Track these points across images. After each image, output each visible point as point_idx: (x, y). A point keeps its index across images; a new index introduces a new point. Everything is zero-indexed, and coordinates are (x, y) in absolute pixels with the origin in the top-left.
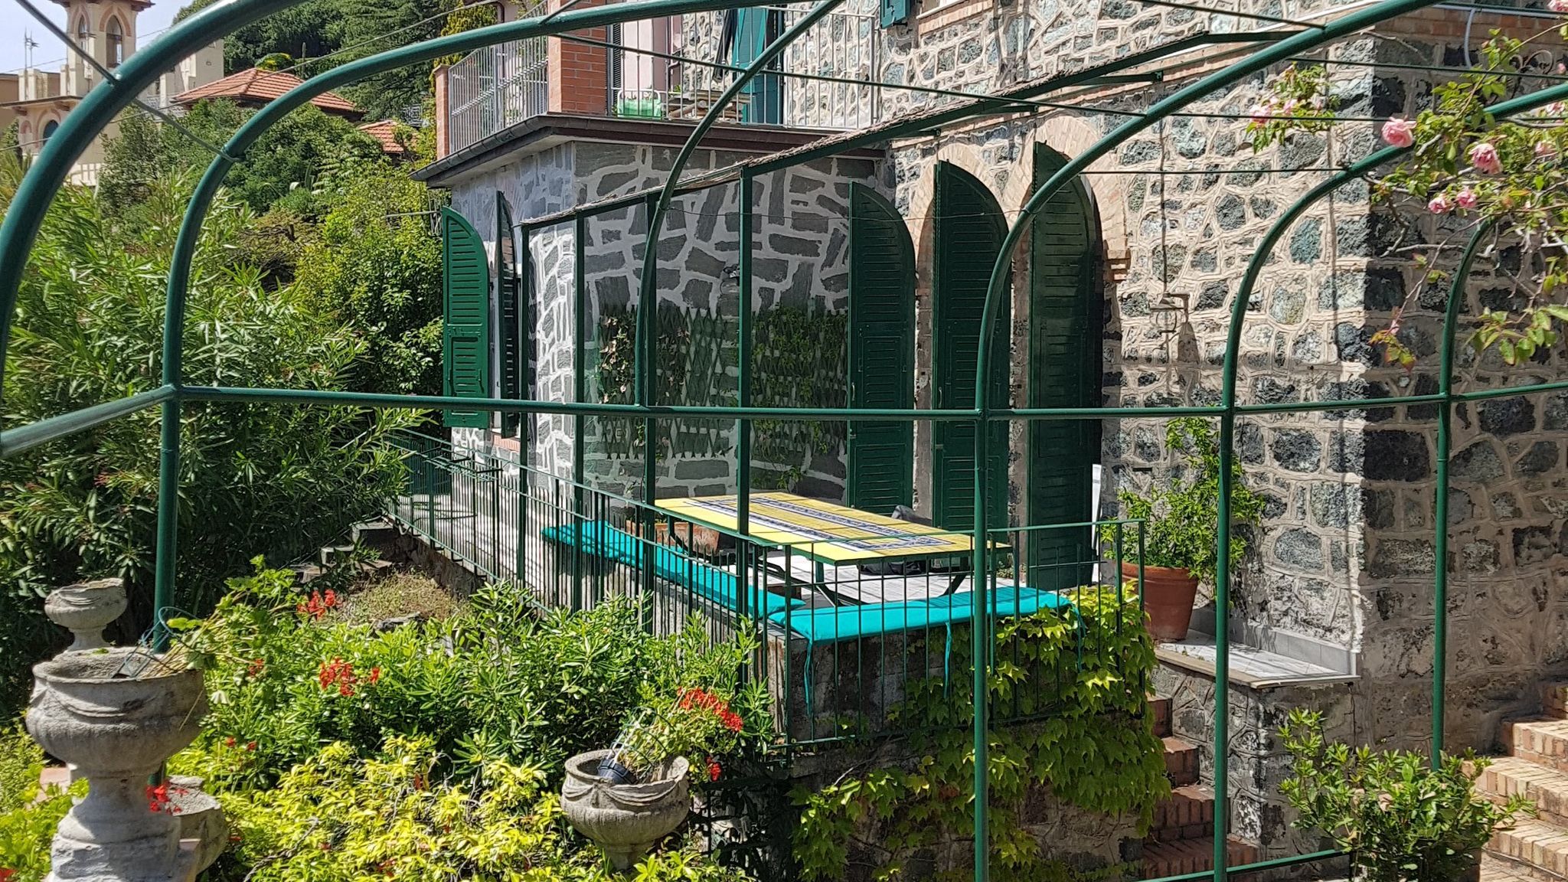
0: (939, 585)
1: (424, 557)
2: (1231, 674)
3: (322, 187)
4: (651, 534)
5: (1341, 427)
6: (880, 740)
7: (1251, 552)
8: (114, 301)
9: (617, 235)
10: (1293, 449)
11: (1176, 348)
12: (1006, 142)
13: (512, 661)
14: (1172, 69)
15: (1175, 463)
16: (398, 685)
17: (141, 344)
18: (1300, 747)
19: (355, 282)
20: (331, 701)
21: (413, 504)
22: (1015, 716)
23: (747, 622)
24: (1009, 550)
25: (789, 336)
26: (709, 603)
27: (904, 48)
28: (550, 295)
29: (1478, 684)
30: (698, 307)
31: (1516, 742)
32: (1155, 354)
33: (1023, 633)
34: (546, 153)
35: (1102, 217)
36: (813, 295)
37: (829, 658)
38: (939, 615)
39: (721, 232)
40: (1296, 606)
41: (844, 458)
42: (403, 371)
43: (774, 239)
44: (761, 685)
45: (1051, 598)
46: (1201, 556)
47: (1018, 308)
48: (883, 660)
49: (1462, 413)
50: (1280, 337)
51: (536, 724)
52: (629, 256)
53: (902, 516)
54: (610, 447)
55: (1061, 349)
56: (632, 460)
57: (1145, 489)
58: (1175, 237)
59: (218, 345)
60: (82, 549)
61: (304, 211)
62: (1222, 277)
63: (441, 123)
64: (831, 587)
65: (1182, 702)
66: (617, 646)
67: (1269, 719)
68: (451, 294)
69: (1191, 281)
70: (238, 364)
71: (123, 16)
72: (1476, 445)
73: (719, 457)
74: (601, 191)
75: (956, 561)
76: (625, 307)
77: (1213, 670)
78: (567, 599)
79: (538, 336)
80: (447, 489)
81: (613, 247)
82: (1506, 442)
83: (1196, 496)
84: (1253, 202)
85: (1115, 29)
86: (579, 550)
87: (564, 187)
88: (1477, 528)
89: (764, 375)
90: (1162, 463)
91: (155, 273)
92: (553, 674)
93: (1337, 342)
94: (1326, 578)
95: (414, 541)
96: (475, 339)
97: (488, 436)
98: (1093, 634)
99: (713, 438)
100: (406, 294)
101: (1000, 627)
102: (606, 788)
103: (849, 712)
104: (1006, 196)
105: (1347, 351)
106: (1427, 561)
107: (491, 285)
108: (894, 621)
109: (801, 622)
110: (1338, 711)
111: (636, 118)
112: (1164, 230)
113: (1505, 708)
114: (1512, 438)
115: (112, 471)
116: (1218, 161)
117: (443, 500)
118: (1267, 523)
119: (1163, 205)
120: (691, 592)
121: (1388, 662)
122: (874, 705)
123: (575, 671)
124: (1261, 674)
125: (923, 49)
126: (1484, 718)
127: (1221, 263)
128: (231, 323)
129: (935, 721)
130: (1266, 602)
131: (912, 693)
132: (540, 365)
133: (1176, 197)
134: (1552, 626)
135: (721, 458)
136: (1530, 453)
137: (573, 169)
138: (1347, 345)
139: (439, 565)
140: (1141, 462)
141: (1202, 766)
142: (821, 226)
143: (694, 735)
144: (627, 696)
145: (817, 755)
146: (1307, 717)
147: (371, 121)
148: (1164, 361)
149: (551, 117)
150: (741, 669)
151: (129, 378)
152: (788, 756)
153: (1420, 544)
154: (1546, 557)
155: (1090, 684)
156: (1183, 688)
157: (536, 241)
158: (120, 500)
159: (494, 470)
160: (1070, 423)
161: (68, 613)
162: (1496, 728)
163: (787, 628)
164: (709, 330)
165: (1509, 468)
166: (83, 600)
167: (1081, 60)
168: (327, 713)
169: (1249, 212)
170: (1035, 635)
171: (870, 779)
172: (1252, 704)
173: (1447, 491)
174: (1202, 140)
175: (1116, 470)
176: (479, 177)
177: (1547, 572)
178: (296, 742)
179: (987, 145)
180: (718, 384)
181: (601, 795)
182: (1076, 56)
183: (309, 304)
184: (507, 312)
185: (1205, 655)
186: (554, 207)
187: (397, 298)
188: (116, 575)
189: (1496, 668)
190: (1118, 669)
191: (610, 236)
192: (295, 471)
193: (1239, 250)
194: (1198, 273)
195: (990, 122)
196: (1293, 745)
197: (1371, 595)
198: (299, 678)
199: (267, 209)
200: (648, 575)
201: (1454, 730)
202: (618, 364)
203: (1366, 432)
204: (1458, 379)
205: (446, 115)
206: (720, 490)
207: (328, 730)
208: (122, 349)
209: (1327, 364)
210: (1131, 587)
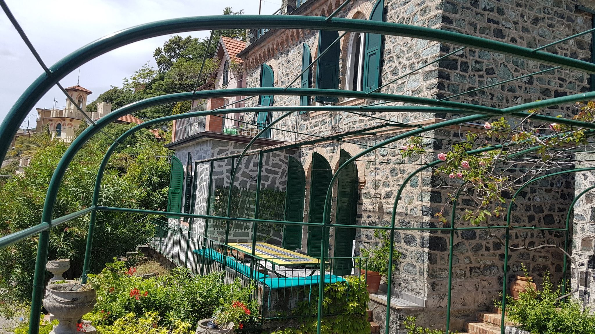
0: (309, 272)
1: (157, 256)
2: (391, 305)
3: (137, 147)
4: (226, 253)
5: (423, 235)
6: (289, 319)
7: (397, 269)
8: (75, 178)
9: (222, 166)
10: (409, 240)
11: (377, 209)
12: (332, 148)
13: (183, 290)
14: (379, 132)
15: (376, 241)
16: (149, 296)
17: (82, 190)
18: (409, 328)
19: (144, 175)
20: (129, 300)
21: (155, 240)
22: (328, 313)
23: (252, 281)
24: (329, 264)
25: (269, 197)
26: (241, 275)
27: (305, 120)
28: (201, 182)
29: (459, 311)
30: (243, 188)
31: (469, 329)
32: (372, 210)
33: (332, 289)
34: (203, 142)
35: (358, 170)
36: (276, 186)
37: (276, 293)
38: (308, 282)
39: (251, 167)
40: (409, 285)
41: (282, 233)
42: (156, 201)
43: (266, 170)
44: (256, 301)
45: (340, 278)
46: (382, 269)
47: (334, 193)
48: (291, 295)
49: (457, 234)
50: (406, 208)
51: (189, 309)
52: (225, 172)
53: (298, 252)
54: (215, 226)
55: (345, 207)
56: (221, 230)
57: (368, 248)
58: (378, 177)
59: (104, 192)
60: (58, 249)
61: (130, 153)
62: (391, 190)
63: (173, 132)
64: (278, 272)
65: (376, 312)
66: (214, 287)
67: (400, 318)
68: (172, 179)
69: (382, 190)
70: (109, 197)
71: (83, 95)
72: (460, 242)
73: (246, 231)
74: (218, 154)
75: (314, 266)
76: (222, 186)
77: (386, 303)
78: (199, 271)
79: (197, 194)
80: (166, 236)
81: (221, 169)
82: (468, 242)
83: (382, 252)
84: (400, 170)
85: (364, 120)
86: (204, 257)
87: (208, 152)
88: (460, 266)
89: (261, 208)
90: (372, 241)
91: (88, 170)
92: (194, 294)
93: (422, 211)
94: (417, 278)
95: (154, 251)
96: (178, 193)
97: (179, 221)
98: (352, 290)
99: (245, 225)
100: (159, 179)
101: (325, 287)
102: (209, 330)
103: (280, 310)
104: (332, 163)
105: (425, 213)
106: (445, 274)
107: (184, 178)
108: (295, 283)
109: (268, 282)
110: (420, 317)
111: (230, 134)
112: (375, 175)
113: (466, 318)
114: (470, 241)
115: (69, 227)
116: (390, 158)
117: (164, 239)
118: (401, 260)
119: (375, 168)
120: (236, 271)
121: (434, 304)
122: (288, 308)
123: (201, 294)
124: (398, 305)
125: (311, 121)
126: (461, 321)
127: (391, 186)
128: (108, 185)
129: (305, 314)
130: (400, 284)
131: (299, 305)
132: (196, 202)
133: (379, 167)
134: (480, 296)
135: (247, 231)
136: (475, 246)
137: (211, 147)
138: (425, 212)
139: (161, 259)
140: (367, 240)
141: (381, 331)
142: (279, 167)
143: (236, 315)
144: (216, 302)
145: (270, 322)
146: (411, 319)
147: (152, 129)
148: (374, 212)
149: (206, 133)
150: (250, 296)
151: (77, 200)
152: (262, 323)
153: (444, 269)
154: (479, 275)
155: (350, 305)
156: (376, 308)
157: (199, 166)
158: (71, 236)
159: (181, 232)
160: (348, 229)
161: (53, 268)
162: (464, 324)
163: (264, 283)
164: (246, 194)
165: (469, 249)
166: (57, 265)
167: (354, 127)
168: (127, 303)
169: (399, 173)
170: (335, 290)
171: (285, 330)
172: (396, 314)
173: (452, 255)
174: (387, 152)
175: (360, 242)
176: (183, 147)
177: (479, 280)
178: (118, 311)
179: (327, 148)
180: (247, 210)
181: (208, 333)
182: (353, 126)
183: (130, 180)
184: (188, 186)
185: (383, 298)
186: (204, 158)
187: (156, 180)
188: (67, 258)
189: (464, 307)
190: (358, 301)
191: (219, 166)
192: (122, 230)
193: (395, 183)
194: (384, 188)
195: (328, 142)
196: (407, 327)
197: (429, 283)
198: (120, 292)
199: (120, 152)
200: (224, 265)
201: (452, 324)
202: (219, 203)
203: (430, 236)
204: (456, 223)
205: (175, 130)
206: (246, 241)
207: (128, 308)
208: (76, 192)
209: (419, 216)
210: (363, 277)
